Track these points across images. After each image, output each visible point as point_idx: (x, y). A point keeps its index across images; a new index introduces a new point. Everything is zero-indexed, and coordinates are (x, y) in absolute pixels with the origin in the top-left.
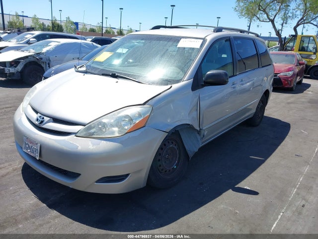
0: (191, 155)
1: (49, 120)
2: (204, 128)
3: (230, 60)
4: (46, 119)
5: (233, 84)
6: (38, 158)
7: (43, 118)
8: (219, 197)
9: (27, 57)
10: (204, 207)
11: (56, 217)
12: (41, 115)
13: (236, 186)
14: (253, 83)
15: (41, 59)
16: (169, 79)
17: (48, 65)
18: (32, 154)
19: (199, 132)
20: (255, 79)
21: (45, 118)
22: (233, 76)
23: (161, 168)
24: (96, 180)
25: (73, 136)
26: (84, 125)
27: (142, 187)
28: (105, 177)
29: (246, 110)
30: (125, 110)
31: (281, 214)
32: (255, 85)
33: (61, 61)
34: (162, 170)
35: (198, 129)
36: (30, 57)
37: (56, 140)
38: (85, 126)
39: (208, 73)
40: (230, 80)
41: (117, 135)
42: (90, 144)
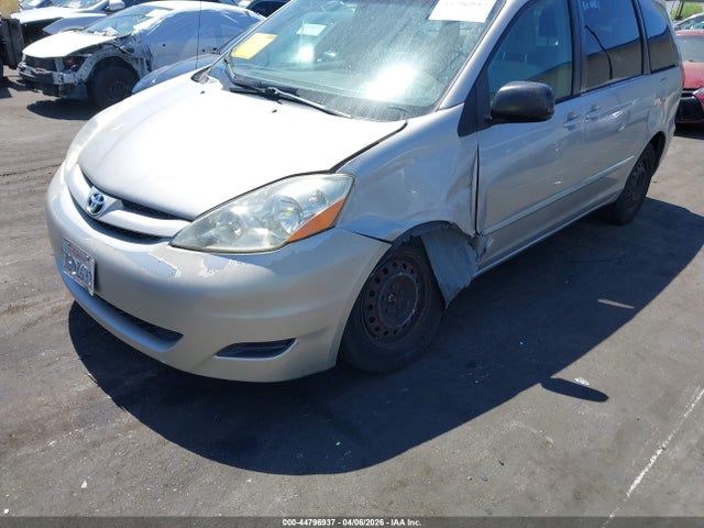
0: (449, 296)
1: (114, 204)
2: (487, 232)
3: (566, 57)
4: (109, 201)
5: (570, 119)
6: (91, 293)
7: (102, 199)
8: (512, 401)
9: (100, 46)
10: (470, 422)
11: (130, 427)
12: (96, 191)
13: (554, 377)
14: (629, 113)
15: (131, 50)
16: (403, 103)
17: (146, 67)
18: (80, 282)
19: (472, 241)
20: (634, 102)
21: (106, 198)
22: (572, 96)
23: (375, 324)
24: (216, 351)
25: (164, 245)
26: (190, 219)
27: (325, 368)
28: (237, 345)
29: (605, 182)
30: (285, 184)
31: (659, 452)
32: (633, 118)
33: (175, 57)
34: (377, 329)
35: (471, 233)
36: (106, 47)
37: (127, 253)
38: (191, 221)
39: (504, 89)
40: (560, 110)
41: (267, 245)
42: (202, 266)
